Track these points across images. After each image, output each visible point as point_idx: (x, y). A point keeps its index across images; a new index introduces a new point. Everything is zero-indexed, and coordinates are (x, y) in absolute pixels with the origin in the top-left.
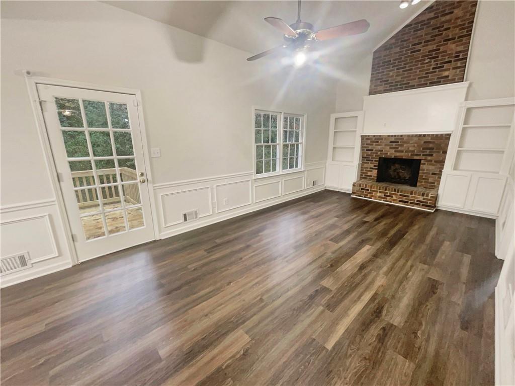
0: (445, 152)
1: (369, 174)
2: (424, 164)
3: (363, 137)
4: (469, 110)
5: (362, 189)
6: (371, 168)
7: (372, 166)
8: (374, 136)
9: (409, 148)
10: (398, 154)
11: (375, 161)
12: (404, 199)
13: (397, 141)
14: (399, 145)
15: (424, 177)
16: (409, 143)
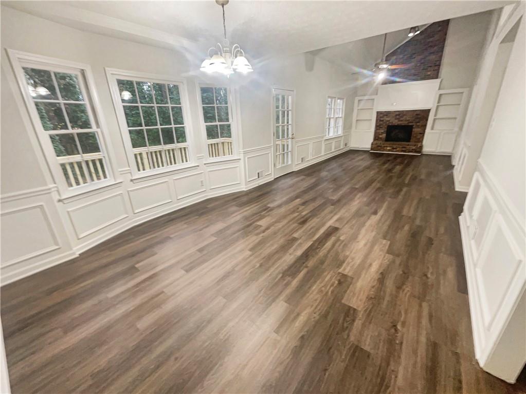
0: (427, 120)
1: (381, 136)
2: (415, 128)
3: (378, 112)
4: (441, 95)
5: (377, 146)
7: (382, 131)
9: (406, 119)
10: (400, 123)
11: (385, 128)
12: (404, 149)
13: (400, 114)
14: (401, 117)
15: (415, 136)
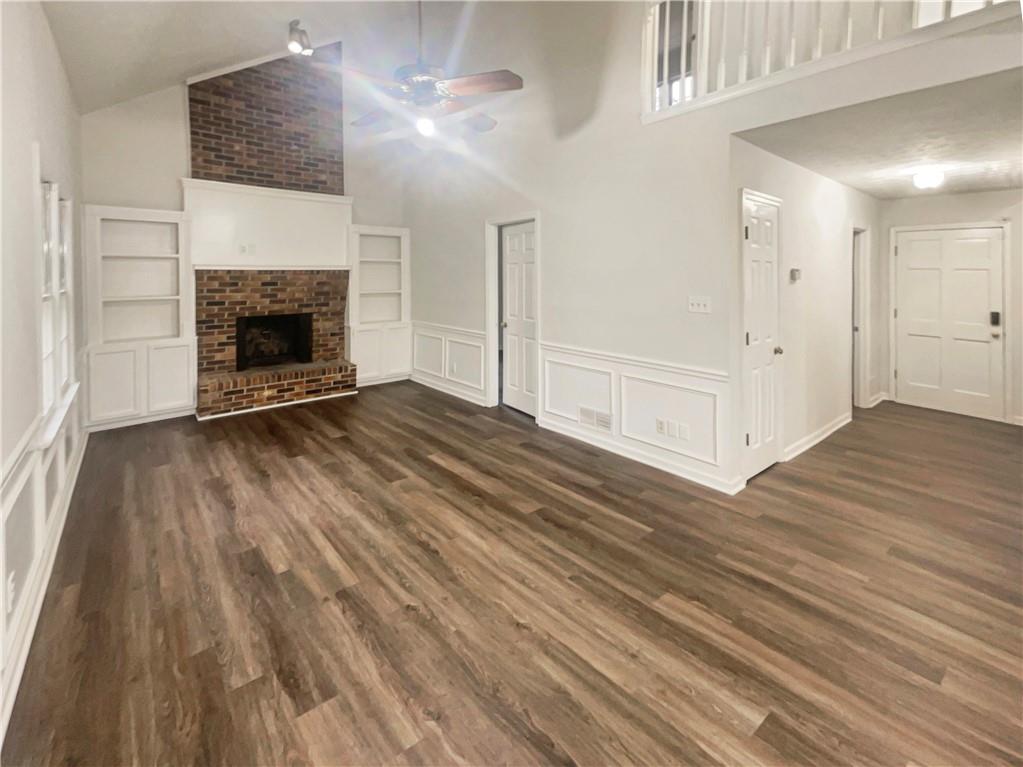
0: (344, 298)
1: (218, 357)
2: (318, 320)
3: (199, 274)
4: (363, 237)
5: (226, 394)
6: (220, 344)
7: (223, 338)
8: (229, 272)
9: (294, 295)
10: (276, 307)
11: (229, 326)
12: (314, 386)
13: (274, 281)
14: (279, 290)
15: (321, 342)
16: (294, 285)
